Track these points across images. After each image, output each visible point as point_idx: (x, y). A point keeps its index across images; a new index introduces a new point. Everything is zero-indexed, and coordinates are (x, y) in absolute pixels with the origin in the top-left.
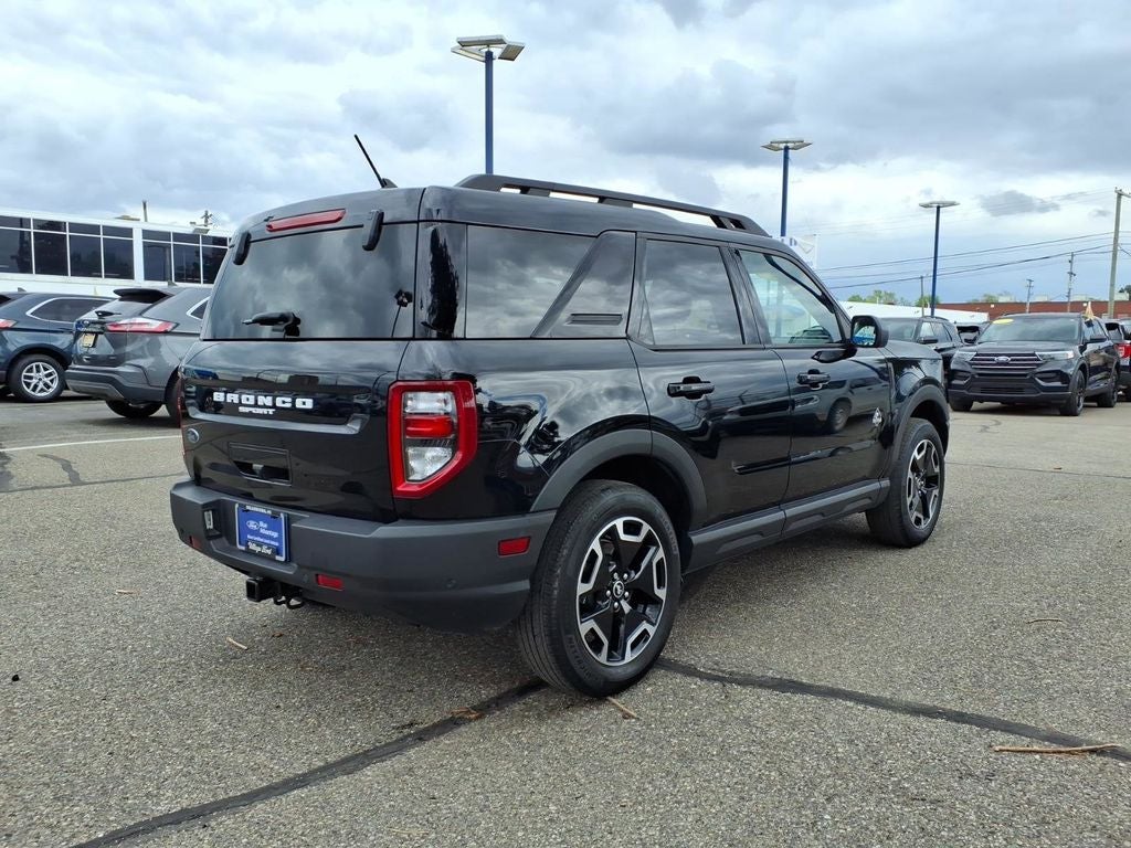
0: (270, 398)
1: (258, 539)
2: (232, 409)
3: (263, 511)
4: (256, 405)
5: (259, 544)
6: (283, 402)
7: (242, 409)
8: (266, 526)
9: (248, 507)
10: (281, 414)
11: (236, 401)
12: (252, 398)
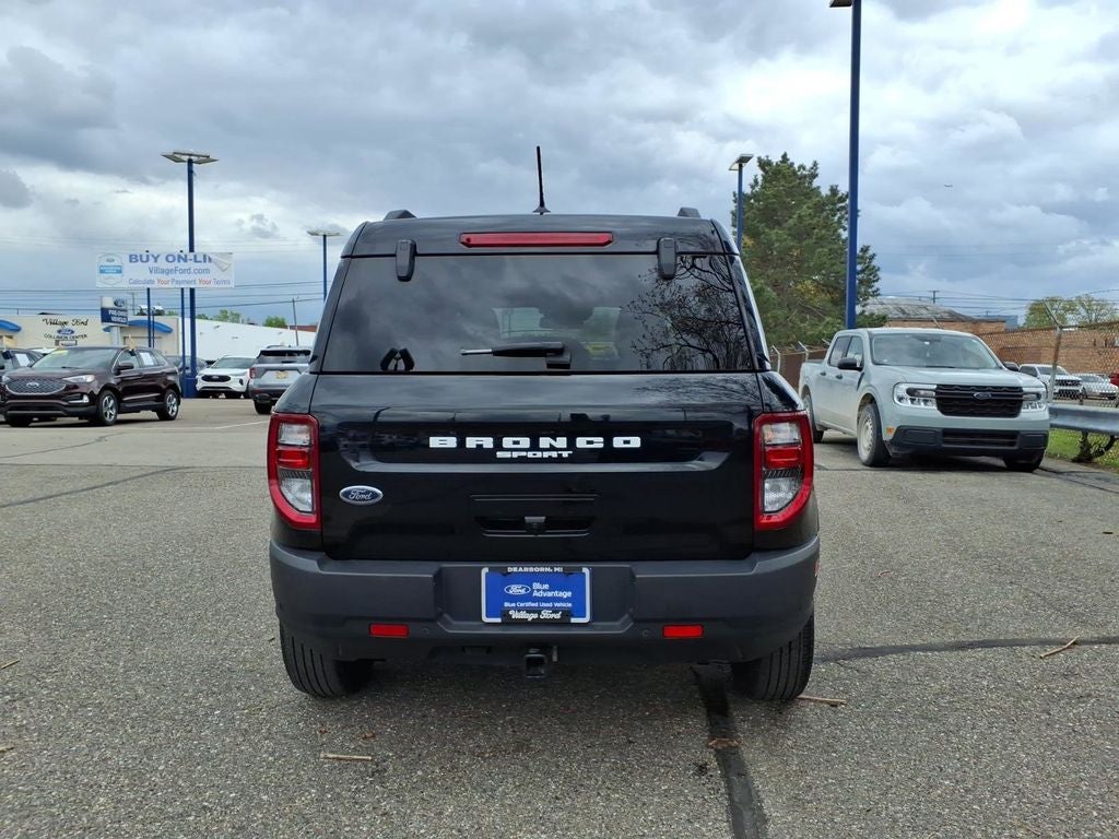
1: (530, 604)
2: (479, 456)
4: (535, 448)
5: (533, 611)
6: (590, 442)
7: (500, 454)
8: (546, 587)
9: (510, 570)
11: (490, 446)
12: (525, 440)
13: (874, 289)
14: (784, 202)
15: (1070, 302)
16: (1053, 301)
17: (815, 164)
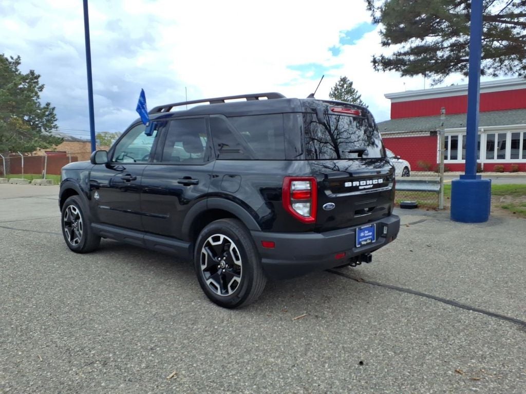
0: (371, 181)
1: (365, 239)
2: (356, 189)
3: (368, 226)
4: (366, 185)
5: (366, 240)
6: (375, 182)
7: (360, 188)
8: (367, 232)
9: (362, 228)
10: (375, 186)
11: (358, 185)
12: (365, 182)
13: (53, 124)
14: (4, 75)
15: (112, 134)
16: (106, 133)
17: (19, 57)
